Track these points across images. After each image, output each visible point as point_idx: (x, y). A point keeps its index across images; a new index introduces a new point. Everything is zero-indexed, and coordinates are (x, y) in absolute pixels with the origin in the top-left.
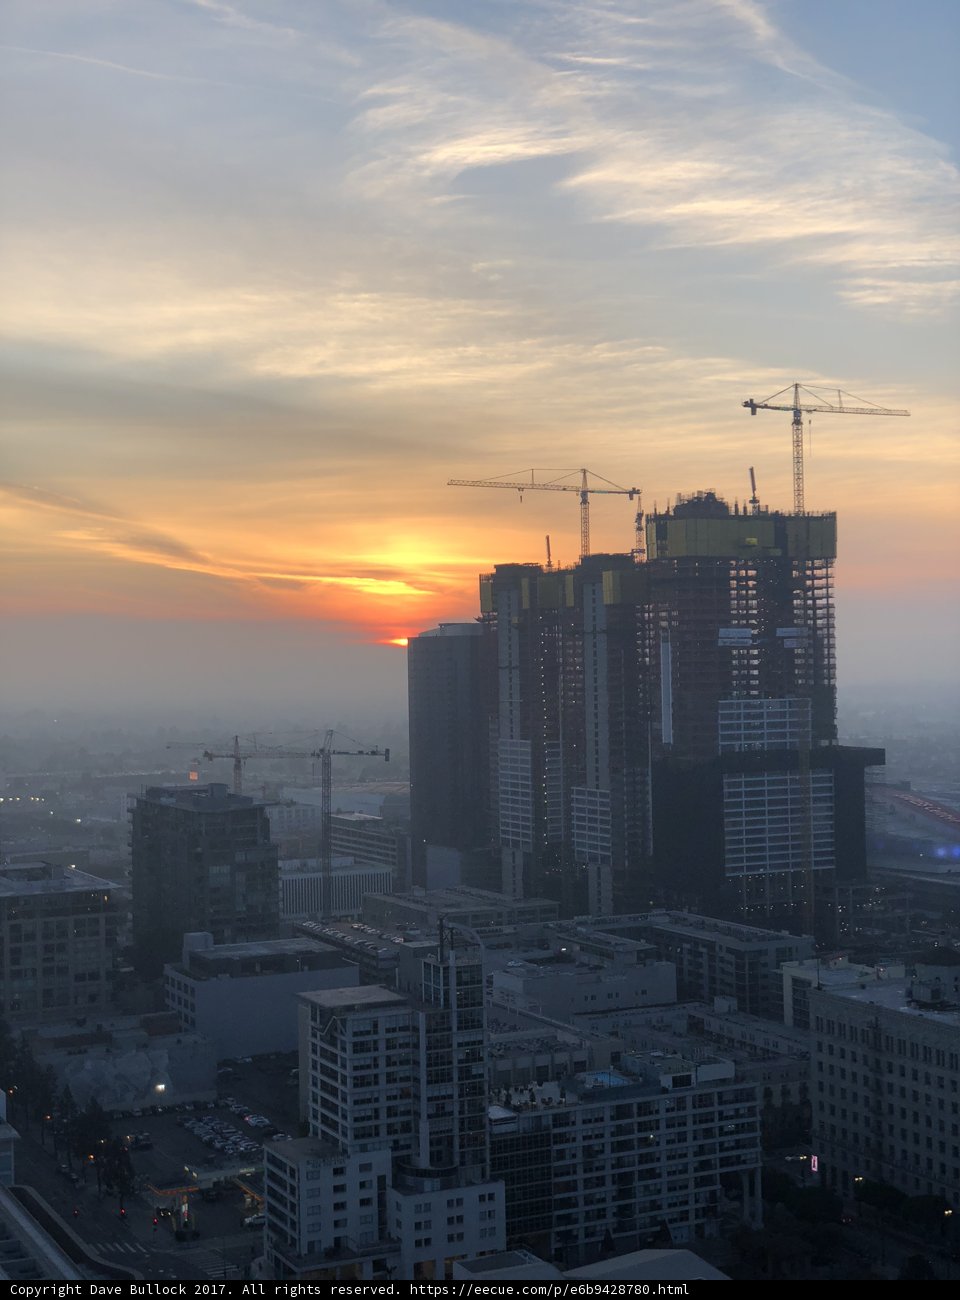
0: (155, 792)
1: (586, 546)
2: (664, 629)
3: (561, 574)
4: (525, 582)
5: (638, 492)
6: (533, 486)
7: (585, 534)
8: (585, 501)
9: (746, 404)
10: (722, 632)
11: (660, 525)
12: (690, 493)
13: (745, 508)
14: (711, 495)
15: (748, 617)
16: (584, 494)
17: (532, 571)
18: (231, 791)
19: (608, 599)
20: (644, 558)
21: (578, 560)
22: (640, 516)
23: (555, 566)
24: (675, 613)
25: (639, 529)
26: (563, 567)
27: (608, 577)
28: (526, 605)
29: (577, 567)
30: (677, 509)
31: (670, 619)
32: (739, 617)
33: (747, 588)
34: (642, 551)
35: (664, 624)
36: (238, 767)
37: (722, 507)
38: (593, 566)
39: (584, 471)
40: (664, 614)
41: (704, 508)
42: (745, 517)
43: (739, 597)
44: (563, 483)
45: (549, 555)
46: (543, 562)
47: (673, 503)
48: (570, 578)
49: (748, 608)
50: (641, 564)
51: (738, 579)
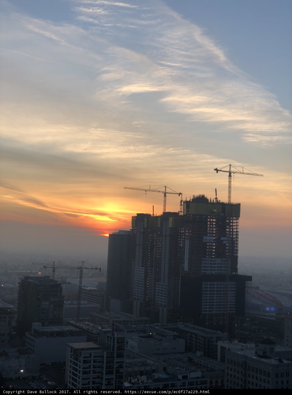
0: (27, 278)
1: (165, 209)
2: (187, 236)
3: (157, 217)
4: (146, 219)
5: (181, 194)
6: (150, 190)
7: (165, 206)
8: (165, 196)
9: (215, 170)
10: (205, 238)
11: (187, 204)
12: (197, 195)
13: (213, 201)
14: (203, 196)
15: (213, 233)
16: (165, 194)
17: (148, 216)
18: (51, 278)
19: (170, 226)
20: (182, 214)
21: (162, 213)
22: (181, 201)
23: (155, 215)
24: (190, 231)
25: (181, 205)
26: (157, 215)
27: (171, 219)
28: (145, 226)
29: (162, 215)
30: (193, 200)
31: (189, 233)
32: (210, 233)
33: (213, 225)
34: (182, 212)
35: (187, 234)
36: (54, 271)
37: (206, 200)
38: (166, 215)
39: (166, 187)
40: (187, 231)
41: (201, 200)
42: (213, 203)
43: (210, 227)
44: (159, 190)
45: (153, 211)
46: (151, 213)
47: (192, 198)
48: (159, 219)
49: (213, 231)
50: (181, 216)
51: (210, 222)
